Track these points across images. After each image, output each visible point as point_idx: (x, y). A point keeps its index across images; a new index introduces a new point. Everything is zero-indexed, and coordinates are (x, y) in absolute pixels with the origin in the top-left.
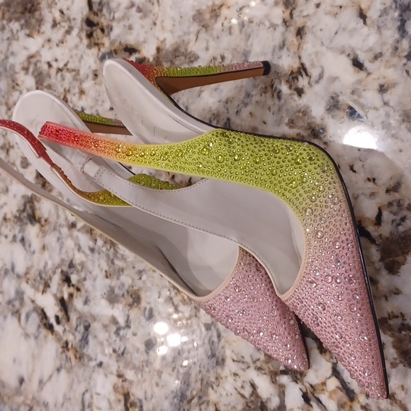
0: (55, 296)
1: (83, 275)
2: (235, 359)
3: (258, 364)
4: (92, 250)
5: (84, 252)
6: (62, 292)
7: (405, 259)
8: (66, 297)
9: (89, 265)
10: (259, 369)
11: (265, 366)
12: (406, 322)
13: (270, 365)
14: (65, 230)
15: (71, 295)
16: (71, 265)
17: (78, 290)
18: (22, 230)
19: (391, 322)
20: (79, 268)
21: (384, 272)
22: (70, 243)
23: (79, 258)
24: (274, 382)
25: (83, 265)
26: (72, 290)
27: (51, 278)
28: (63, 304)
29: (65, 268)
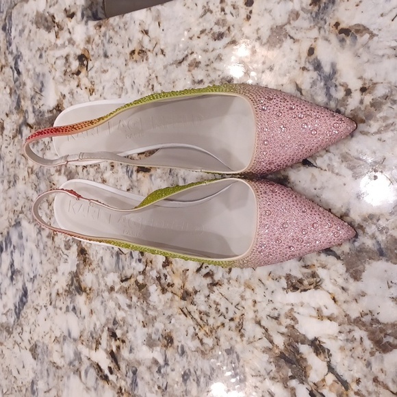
0: (106, 350)
1: (125, 328)
2: (254, 374)
3: (272, 374)
4: (129, 306)
5: (123, 309)
6: (111, 346)
7: (364, 268)
8: (114, 349)
9: (129, 320)
10: (273, 378)
11: (277, 375)
12: (374, 317)
13: (281, 374)
14: (106, 294)
15: (118, 348)
16: (115, 322)
17: (123, 342)
18: (73, 301)
19: (363, 319)
20: (122, 323)
21: (351, 280)
22: (111, 304)
23: (120, 315)
24: (286, 387)
25: (124, 320)
26: (118, 342)
27: (100, 337)
28: (113, 356)
29: (111, 326)
